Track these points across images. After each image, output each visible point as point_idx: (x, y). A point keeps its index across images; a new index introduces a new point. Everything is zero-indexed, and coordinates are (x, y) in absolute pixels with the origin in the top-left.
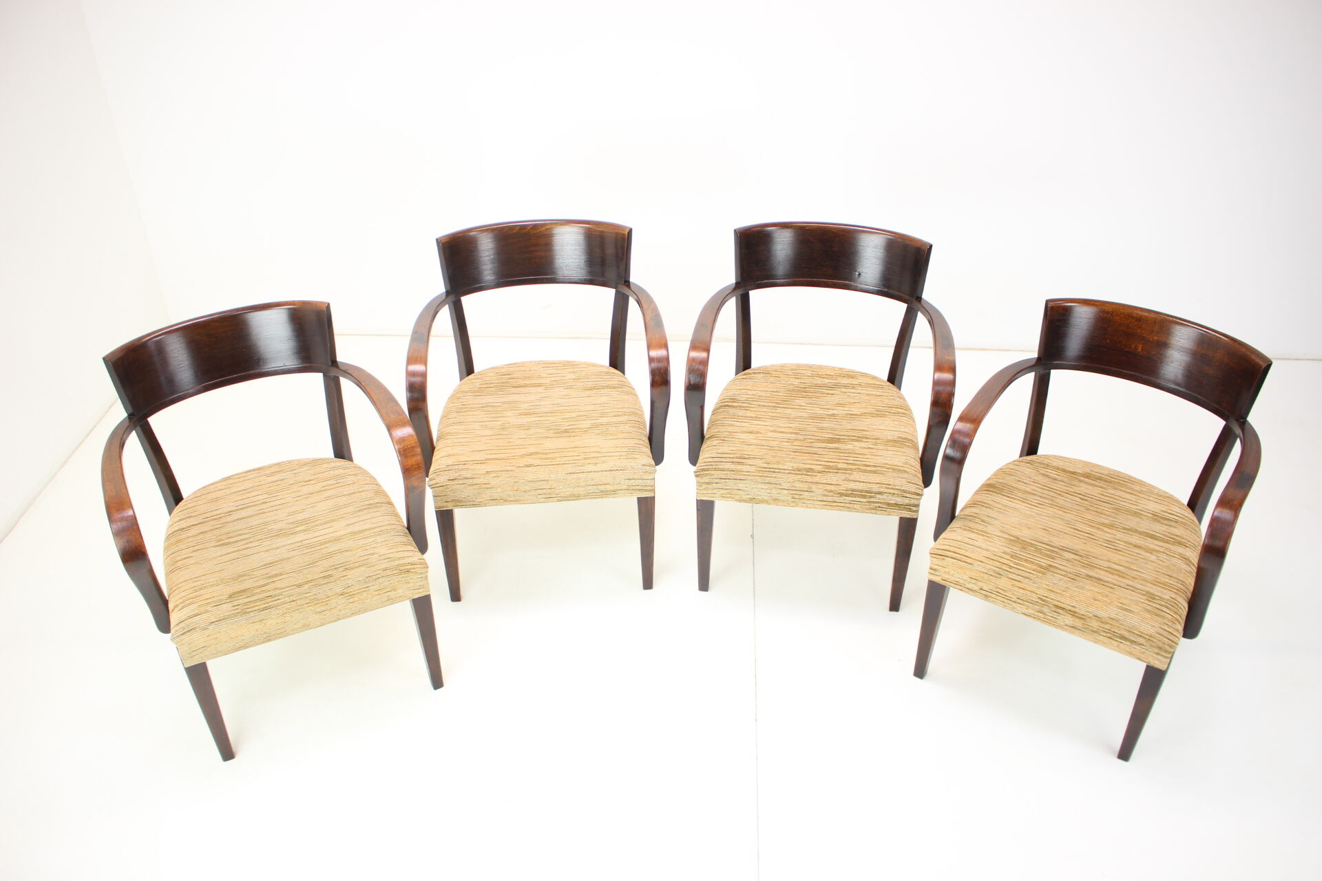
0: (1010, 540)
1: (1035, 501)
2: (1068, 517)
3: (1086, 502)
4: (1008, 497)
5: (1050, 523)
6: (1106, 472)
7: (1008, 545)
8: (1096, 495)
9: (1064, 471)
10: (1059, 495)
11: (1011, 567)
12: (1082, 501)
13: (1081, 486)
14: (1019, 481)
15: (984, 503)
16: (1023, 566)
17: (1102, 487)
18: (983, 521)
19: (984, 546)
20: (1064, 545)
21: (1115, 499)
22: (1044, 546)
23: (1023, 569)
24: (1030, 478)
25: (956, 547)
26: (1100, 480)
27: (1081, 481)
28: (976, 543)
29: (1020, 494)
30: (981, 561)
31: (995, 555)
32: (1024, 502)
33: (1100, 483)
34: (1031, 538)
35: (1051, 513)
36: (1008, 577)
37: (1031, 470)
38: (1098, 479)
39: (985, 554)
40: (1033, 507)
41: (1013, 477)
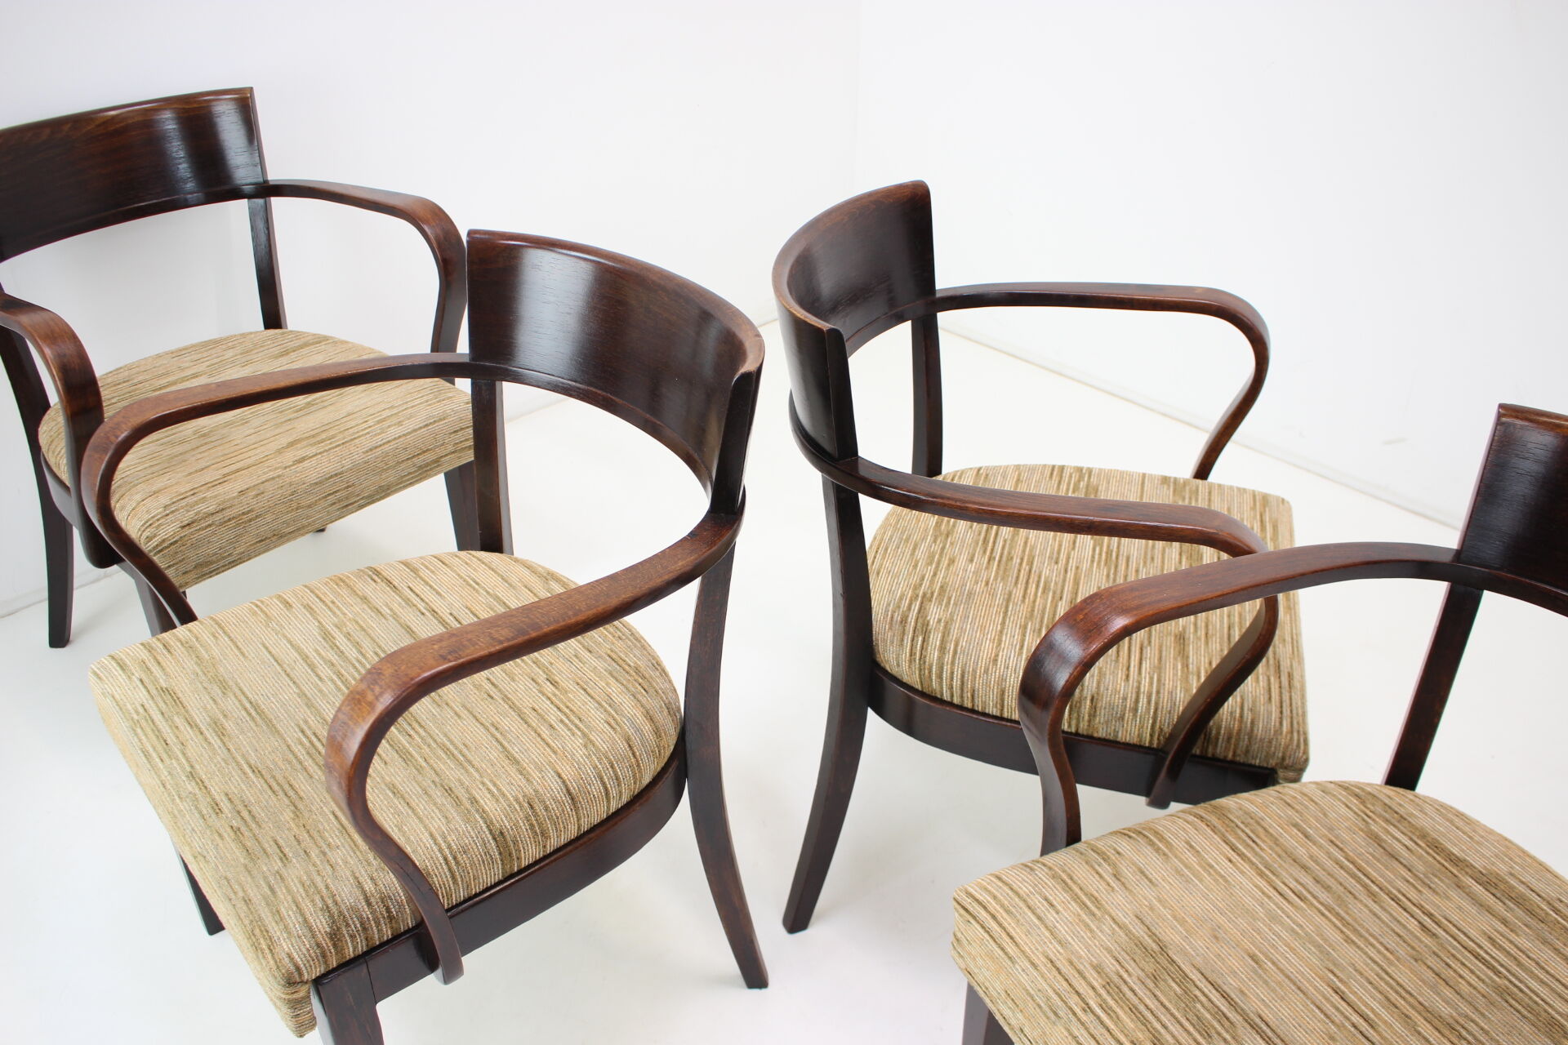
0: (1140, 944)
1: (1293, 884)
2: (1348, 954)
3: (1427, 940)
4: (1234, 849)
5: (1283, 948)
6: (1551, 892)
7: (1122, 957)
8: (1473, 933)
9: (1436, 846)
10: (1372, 895)
11: (1088, 1008)
12: (1419, 933)
13: (1448, 898)
14: (1296, 825)
15: (1162, 839)
16: (1117, 1019)
17: (1504, 922)
18: (1116, 876)
19: (1062, 930)
20: (1269, 1017)
21: (1519, 964)
22: (1215, 996)
23: (1112, 1026)
24: (1331, 830)
25: (1002, 906)
26: (1518, 904)
27: (1459, 886)
28: (1051, 916)
29: (1269, 854)
30: (1033, 964)
31: (1071, 963)
32: (1261, 874)
33: (1509, 909)
34: (1199, 961)
35: (1310, 928)
36: (1068, 1030)
37: (1350, 814)
38: (1511, 898)
39: (1053, 949)
40: (1272, 893)
41: (1290, 812)
